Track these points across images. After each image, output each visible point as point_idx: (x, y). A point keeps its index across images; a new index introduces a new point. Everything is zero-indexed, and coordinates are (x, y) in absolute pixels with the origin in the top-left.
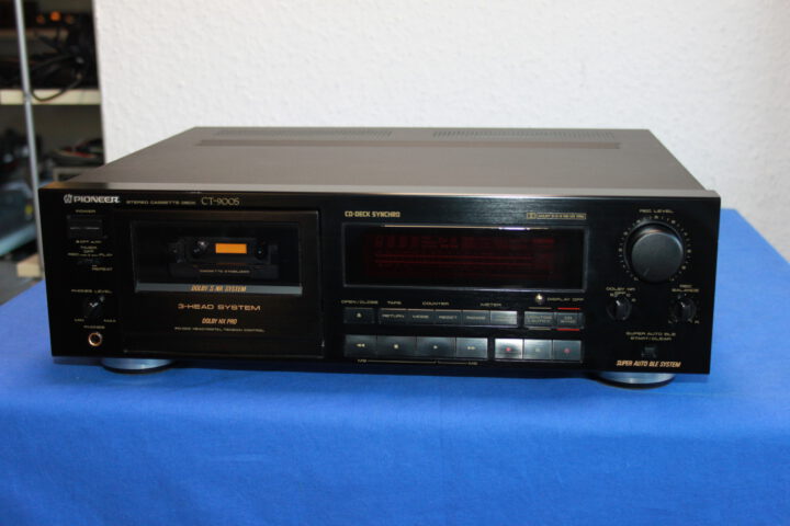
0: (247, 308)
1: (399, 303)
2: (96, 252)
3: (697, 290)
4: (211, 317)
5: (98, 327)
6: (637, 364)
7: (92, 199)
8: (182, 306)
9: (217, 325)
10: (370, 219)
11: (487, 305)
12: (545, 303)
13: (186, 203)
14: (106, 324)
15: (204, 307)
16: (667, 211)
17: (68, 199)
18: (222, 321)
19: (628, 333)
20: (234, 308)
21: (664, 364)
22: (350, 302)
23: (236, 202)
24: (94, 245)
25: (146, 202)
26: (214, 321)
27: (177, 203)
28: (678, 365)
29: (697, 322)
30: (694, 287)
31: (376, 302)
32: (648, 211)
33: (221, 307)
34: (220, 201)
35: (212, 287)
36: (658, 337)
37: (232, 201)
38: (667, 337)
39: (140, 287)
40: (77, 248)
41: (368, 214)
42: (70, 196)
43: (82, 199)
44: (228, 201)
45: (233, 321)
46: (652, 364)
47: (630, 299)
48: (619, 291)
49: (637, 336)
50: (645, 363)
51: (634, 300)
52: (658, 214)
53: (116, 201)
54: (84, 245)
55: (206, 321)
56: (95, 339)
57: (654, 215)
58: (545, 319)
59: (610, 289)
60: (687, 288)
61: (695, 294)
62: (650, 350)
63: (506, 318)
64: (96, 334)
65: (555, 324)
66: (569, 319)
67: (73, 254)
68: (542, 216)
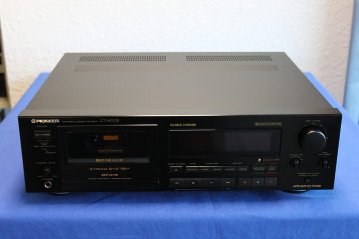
0: (123, 169)
1: (195, 164)
2: (48, 145)
3: (329, 154)
4: (106, 173)
5: (50, 179)
6: (302, 186)
7: (45, 121)
8: (91, 169)
9: (108, 177)
10: (182, 127)
11: (235, 163)
12: (262, 162)
13: (93, 122)
14: (53, 178)
15: (102, 169)
16: (318, 121)
17: (33, 121)
18: (111, 175)
19: (298, 174)
20: (117, 169)
21: (314, 186)
22: (172, 164)
23: (117, 120)
24: (46, 142)
25: (73, 122)
26: (107, 175)
27: (88, 122)
28: (320, 186)
29: (329, 168)
30: (328, 153)
31: (184, 164)
32: (310, 121)
33: (110, 169)
34: (110, 120)
35: (106, 160)
36: (312, 175)
37: (115, 121)
38: (316, 174)
39: (70, 161)
40: (38, 144)
41: (181, 125)
42: (34, 120)
43: (41, 121)
45: (116, 175)
46: (309, 186)
47: (299, 159)
48: (295, 155)
49: (302, 174)
50: (305, 186)
51: (302, 159)
52: (315, 122)
53: (58, 122)
54: (41, 142)
55: (103, 175)
56: (48, 185)
57: (312, 122)
58: (262, 169)
59: (291, 155)
60: (326, 154)
61: (328, 156)
62: (308, 180)
63: (244, 169)
64: (49, 182)
65: (266, 171)
66: (272, 169)
67: (36, 146)
68: (262, 124)
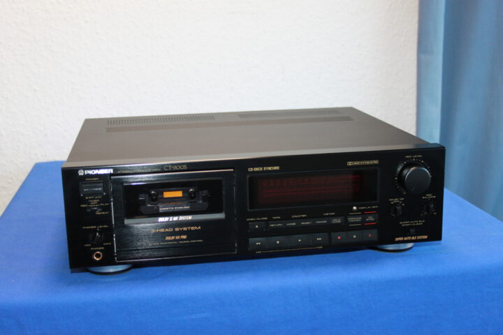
0: (192, 228)
1: (279, 218)
2: (98, 203)
3: (435, 197)
4: (171, 236)
5: (100, 248)
6: (406, 239)
7: (96, 172)
8: (153, 231)
9: (175, 240)
10: (263, 171)
12: (358, 210)
13: (155, 170)
14: (105, 246)
15: (167, 230)
16: (419, 156)
17: (81, 173)
18: (177, 238)
19: (401, 223)
20: (185, 229)
21: (419, 237)
22: (252, 219)
23: (185, 167)
24: (97, 199)
26: (173, 238)
27: (150, 170)
28: (426, 237)
29: (435, 213)
30: (433, 195)
31: (266, 218)
32: (410, 157)
33: (177, 229)
34: (176, 168)
35: (171, 218)
36: (416, 223)
37: (182, 167)
38: (420, 223)
39: (127, 222)
40: (87, 202)
41: (261, 169)
42: (82, 171)
43: (90, 172)
44: (180, 167)
45: (184, 237)
46: (413, 238)
47: (401, 204)
48: (396, 200)
49: (405, 224)
50: (409, 238)
51: (403, 205)
52: (416, 158)
53: (112, 172)
54: (90, 199)
55: (168, 238)
56: (98, 256)
57: (412, 158)
58: (358, 219)
59: (391, 200)
60: (430, 196)
61: (434, 199)
62: (412, 231)
63: (337, 221)
64: (98, 252)
65: (363, 221)
66: (371, 218)
67: (84, 206)
68: (356, 163)
